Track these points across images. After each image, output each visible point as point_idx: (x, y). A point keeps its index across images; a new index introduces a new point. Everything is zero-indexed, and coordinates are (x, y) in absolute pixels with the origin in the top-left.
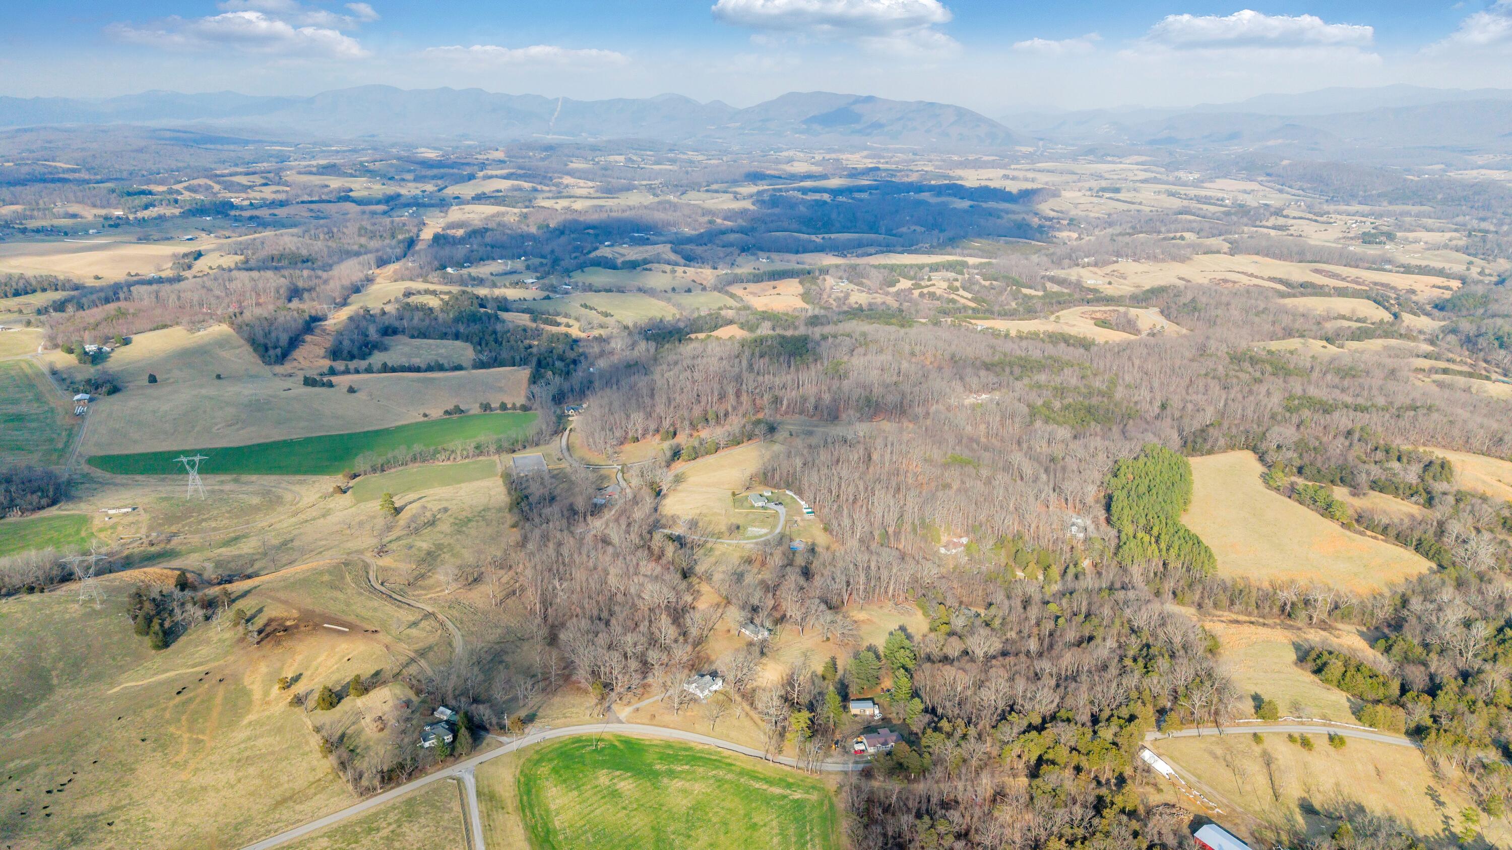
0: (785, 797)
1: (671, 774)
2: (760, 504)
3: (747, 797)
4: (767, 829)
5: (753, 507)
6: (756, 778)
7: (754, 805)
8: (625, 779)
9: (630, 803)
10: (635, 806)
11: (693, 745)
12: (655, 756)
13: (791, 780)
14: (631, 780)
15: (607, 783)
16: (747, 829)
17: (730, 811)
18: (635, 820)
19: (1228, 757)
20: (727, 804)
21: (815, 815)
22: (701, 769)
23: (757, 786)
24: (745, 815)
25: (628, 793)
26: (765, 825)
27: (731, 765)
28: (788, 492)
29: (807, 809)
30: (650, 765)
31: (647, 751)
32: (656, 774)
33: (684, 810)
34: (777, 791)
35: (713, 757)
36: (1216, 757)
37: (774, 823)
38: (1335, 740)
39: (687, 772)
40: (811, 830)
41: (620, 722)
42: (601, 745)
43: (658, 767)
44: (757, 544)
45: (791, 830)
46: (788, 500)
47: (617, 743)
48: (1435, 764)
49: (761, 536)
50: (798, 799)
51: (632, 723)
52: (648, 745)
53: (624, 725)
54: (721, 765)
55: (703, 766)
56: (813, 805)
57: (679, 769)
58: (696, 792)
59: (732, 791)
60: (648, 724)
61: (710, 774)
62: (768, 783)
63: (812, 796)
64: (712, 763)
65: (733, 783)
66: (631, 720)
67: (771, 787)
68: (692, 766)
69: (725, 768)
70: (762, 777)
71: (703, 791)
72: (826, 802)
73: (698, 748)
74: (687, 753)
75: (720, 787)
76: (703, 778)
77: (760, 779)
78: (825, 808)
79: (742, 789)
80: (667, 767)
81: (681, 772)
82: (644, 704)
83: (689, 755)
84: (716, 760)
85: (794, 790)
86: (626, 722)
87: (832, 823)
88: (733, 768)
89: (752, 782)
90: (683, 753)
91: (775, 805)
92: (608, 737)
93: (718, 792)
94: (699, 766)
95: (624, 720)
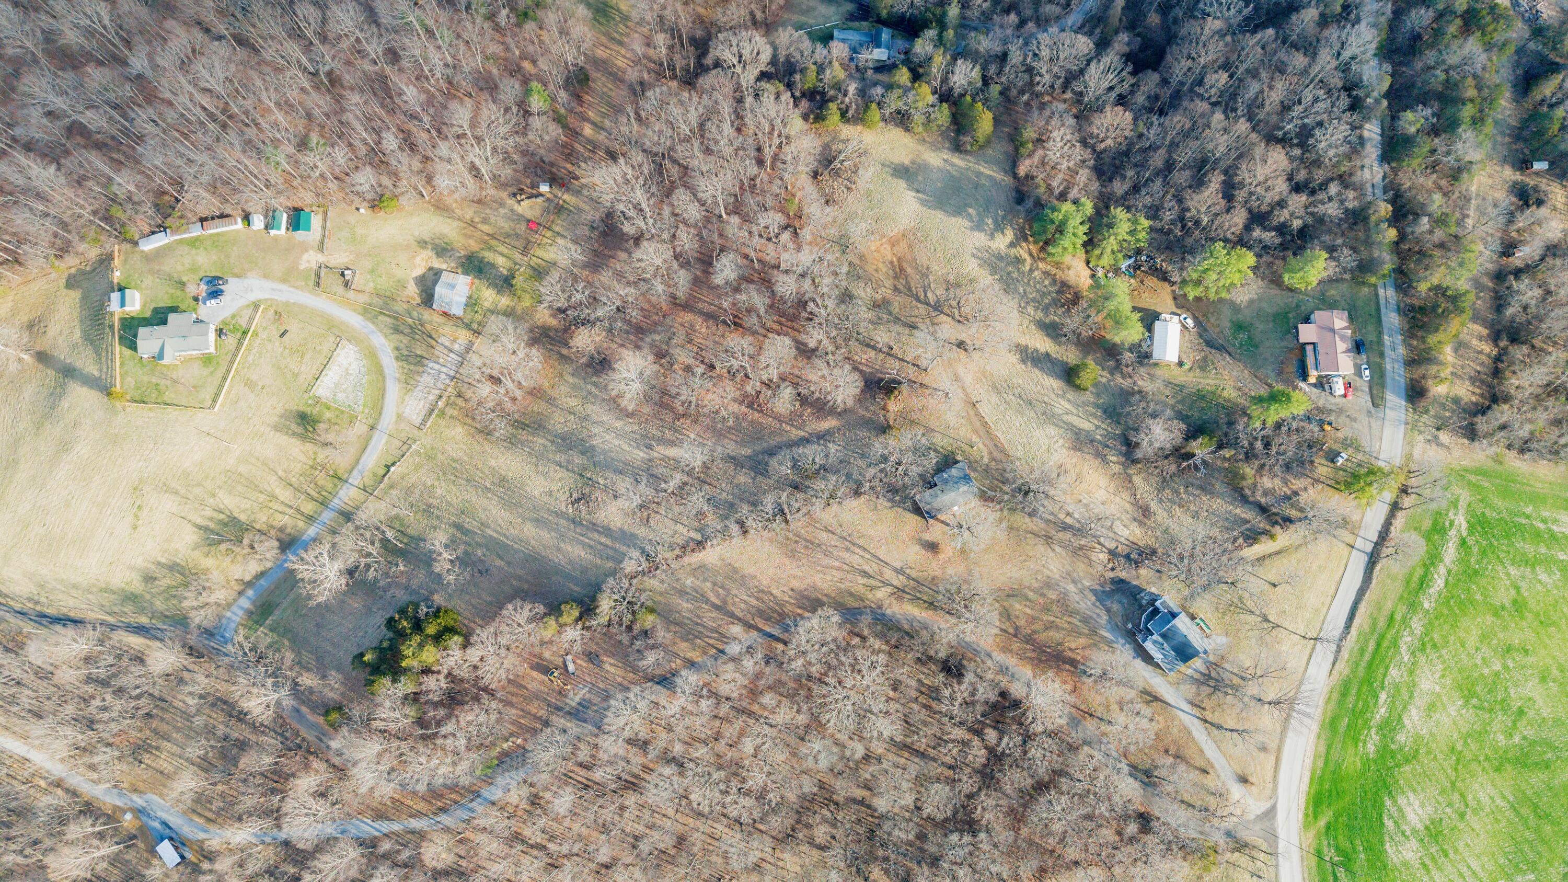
0: (1463, 542)
1: (1389, 727)
3: (1460, 604)
4: (1524, 585)
6: (1424, 582)
7: (1479, 597)
8: (1400, 810)
9: (1449, 805)
10: (1456, 797)
12: (1351, 751)
13: (1427, 523)
14: (1402, 801)
15: (1414, 844)
16: (1522, 617)
17: (1484, 637)
18: (1484, 799)
20: (1473, 640)
21: (1499, 503)
22: (1394, 672)
23: (1440, 583)
24: (1496, 614)
25: (1430, 809)
26: (1517, 588)
27: (1391, 619)
28: (147, 248)
29: (1488, 513)
30: (1366, 763)
31: (1339, 765)
32: (1385, 752)
33: (1469, 714)
34: (1450, 552)
35: (1372, 645)
37: (1513, 571)
39: (1393, 698)
40: (1527, 517)
41: (1271, 813)
42: (1329, 853)
43: (1371, 748)
45: (1529, 548)
47: (1322, 823)
50: (1468, 522)
51: (1275, 790)
52: (1326, 762)
53: (1279, 806)
54: (1388, 636)
55: (1387, 668)
56: (1481, 501)
57: (1383, 710)
58: (1437, 688)
59: (1446, 627)
60: (1278, 760)
61: (1406, 659)
62: (1432, 564)
63: (1462, 498)
64: (1382, 650)
65: (1430, 624)
66: (1268, 792)
67: (1441, 561)
68: (1383, 688)
69: (1398, 632)
70: (1419, 572)
71: (1437, 676)
72: (1473, 478)
73: (1347, 671)
74: (1354, 692)
75: (1435, 646)
76: (1411, 672)
77: (1425, 575)
78: (1486, 484)
79: (1445, 611)
80: (1373, 731)
81: (1390, 709)
82: (1223, 761)
83: (1359, 689)
84: (1378, 645)
85: (1447, 524)
86: (1272, 801)
87: (1514, 481)
88: (1398, 617)
89: (1432, 591)
90: (1351, 699)
91: (1478, 562)
92: (1310, 839)
93: (1444, 651)
94: (1385, 676)
95: (1268, 805)
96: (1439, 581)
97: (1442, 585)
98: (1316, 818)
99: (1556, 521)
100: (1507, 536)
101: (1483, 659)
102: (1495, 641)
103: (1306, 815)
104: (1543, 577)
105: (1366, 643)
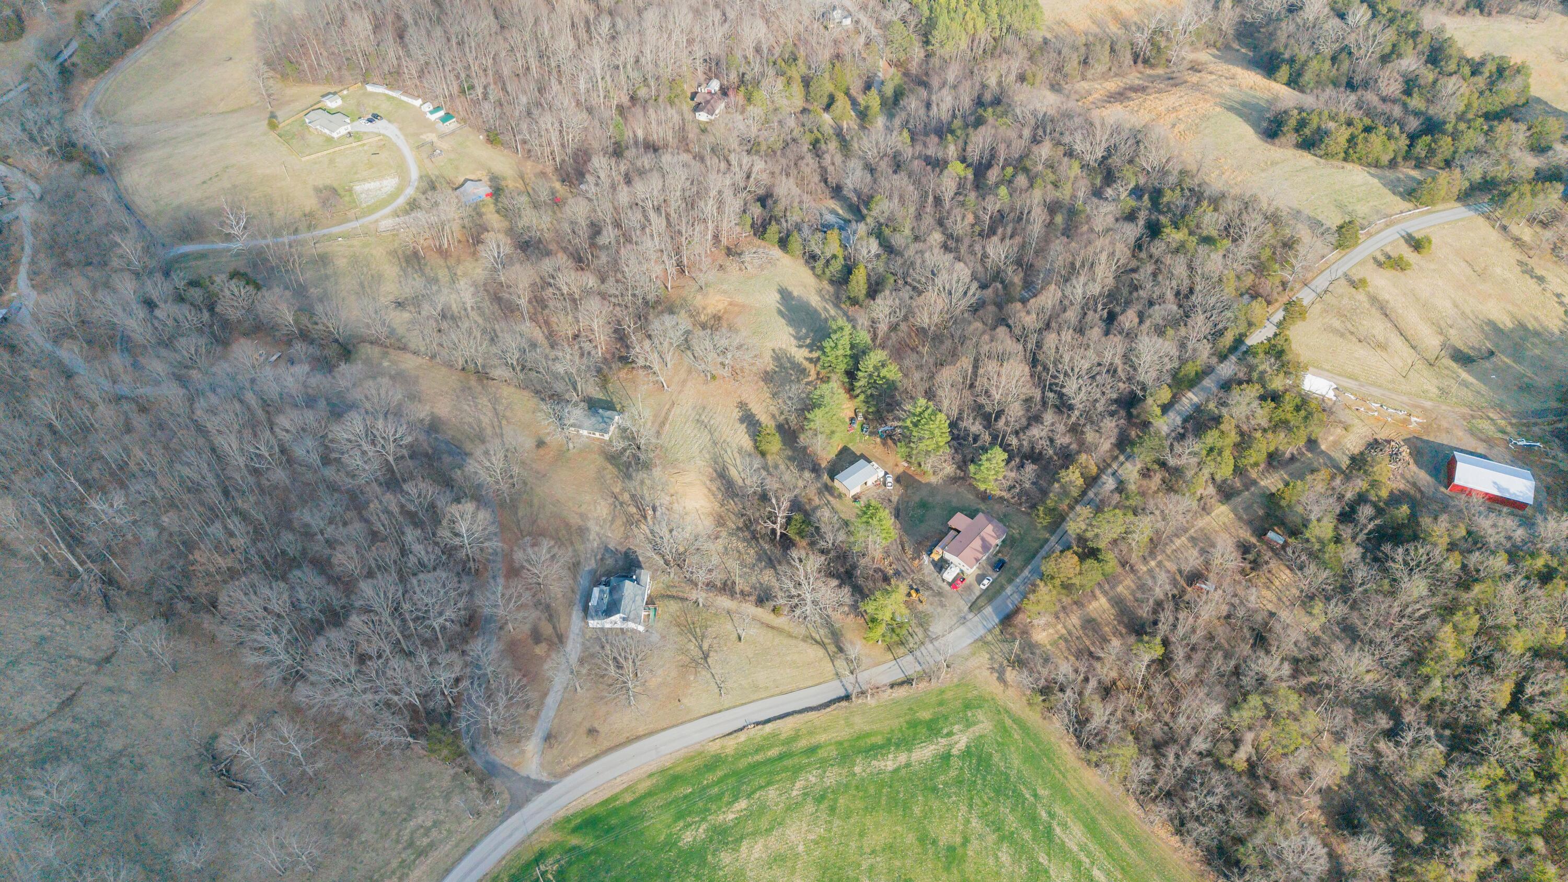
0: (946, 757)
1: (724, 837)
2: (343, 131)
3: (893, 800)
4: (974, 844)
5: (329, 140)
6: (874, 751)
7: (917, 810)
11: (714, 748)
12: (667, 817)
13: (926, 715)
16: (947, 869)
17: (890, 848)
19: (1349, 326)
20: (877, 839)
21: (1016, 762)
22: (772, 793)
24: (921, 841)
26: (966, 841)
27: (812, 750)
28: (370, 88)
29: (996, 758)
30: (670, 843)
31: (642, 817)
32: (698, 854)
34: (925, 753)
35: (773, 753)
36: (1342, 335)
37: (975, 823)
38: (1417, 245)
39: (750, 815)
40: (1035, 795)
41: (541, 787)
42: (548, 868)
43: (688, 837)
44: (396, 214)
45: (1012, 822)
46: (384, 108)
47: (574, 841)
48: (1504, 228)
49: (393, 196)
50: (967, 747)
51: (565, 774)
52: (635, 802)
53: (554, 788)
54: (796, 760)
55: (769, 784)
56: (998, 744)
57: (731, 816)
58: (801, 848)
59: (860, 804)
60: (596, 757)
61: (794, 793)
62: (898, 746)
63: (981, 726)
64: (778, 766)
65: (847, 786)
66: (558, 769)
67: (909, 751)
68: (749, 796)
69: (809, 764)
70: (879, 740)
71: (811, 837)
72: (1008, 722)
73: (730, 751)
74: (720, 773)
75: (832, 809)
76: (788, 809)
77: (882, 747)
78: (1016, 736)
79: (872, 790)
80: (704, 826)
81: (738, 821)
82: (552, 714)
83: (726, 776)
84: (781, 757)
85: (945, 731)
86: (553, 780)
87: (1050, 760)
88: (821, 753)
89: (874, 763)
90: (711, 777)
91: (946, 784)
92: (548, 839)
93: (837, 822)
94: (761, 788)
95: (545, 777)
96: (889, 763)
97: (890, 768)
98: (575, 830)
99: (1064, 826)
100: (998, 791)
101: (872, 868)
102: (897, 863)
103: (567, 820)
104: (1005, 858)
105: (772, 746)
